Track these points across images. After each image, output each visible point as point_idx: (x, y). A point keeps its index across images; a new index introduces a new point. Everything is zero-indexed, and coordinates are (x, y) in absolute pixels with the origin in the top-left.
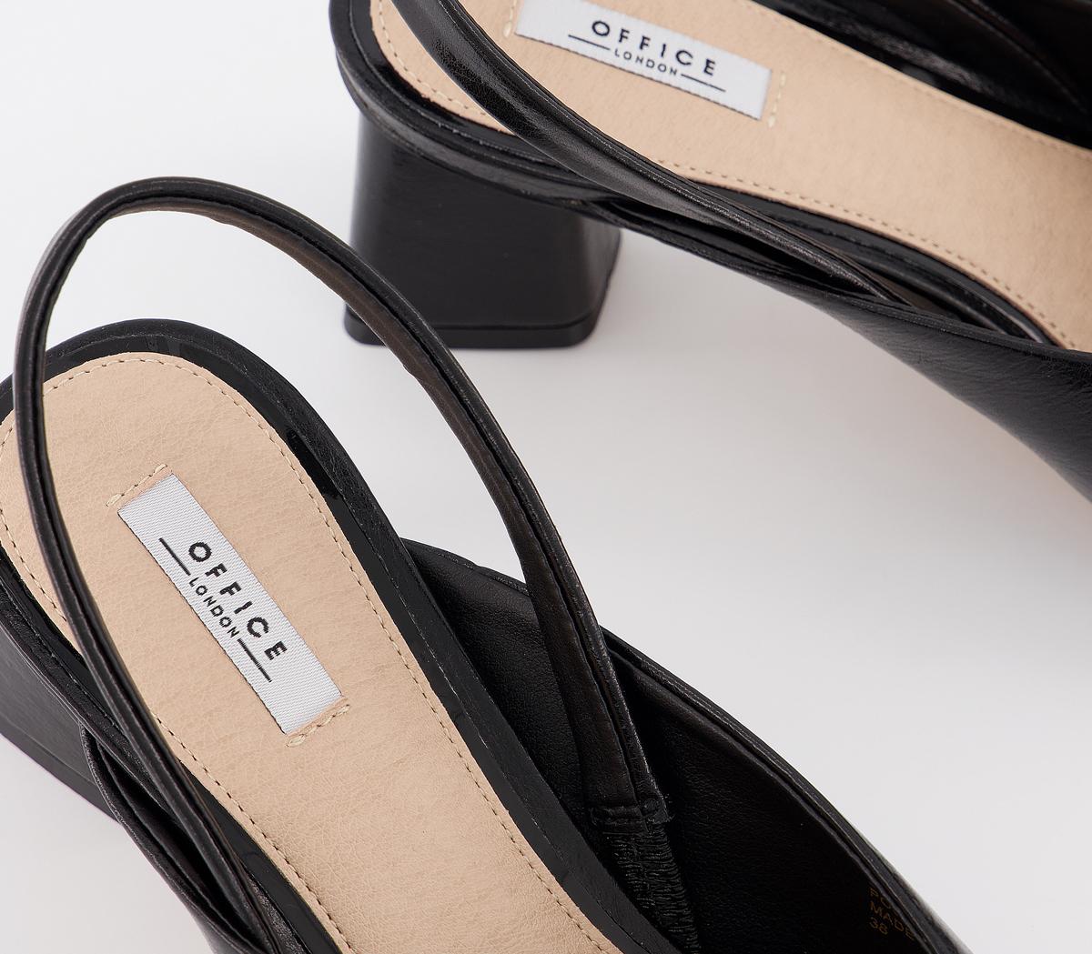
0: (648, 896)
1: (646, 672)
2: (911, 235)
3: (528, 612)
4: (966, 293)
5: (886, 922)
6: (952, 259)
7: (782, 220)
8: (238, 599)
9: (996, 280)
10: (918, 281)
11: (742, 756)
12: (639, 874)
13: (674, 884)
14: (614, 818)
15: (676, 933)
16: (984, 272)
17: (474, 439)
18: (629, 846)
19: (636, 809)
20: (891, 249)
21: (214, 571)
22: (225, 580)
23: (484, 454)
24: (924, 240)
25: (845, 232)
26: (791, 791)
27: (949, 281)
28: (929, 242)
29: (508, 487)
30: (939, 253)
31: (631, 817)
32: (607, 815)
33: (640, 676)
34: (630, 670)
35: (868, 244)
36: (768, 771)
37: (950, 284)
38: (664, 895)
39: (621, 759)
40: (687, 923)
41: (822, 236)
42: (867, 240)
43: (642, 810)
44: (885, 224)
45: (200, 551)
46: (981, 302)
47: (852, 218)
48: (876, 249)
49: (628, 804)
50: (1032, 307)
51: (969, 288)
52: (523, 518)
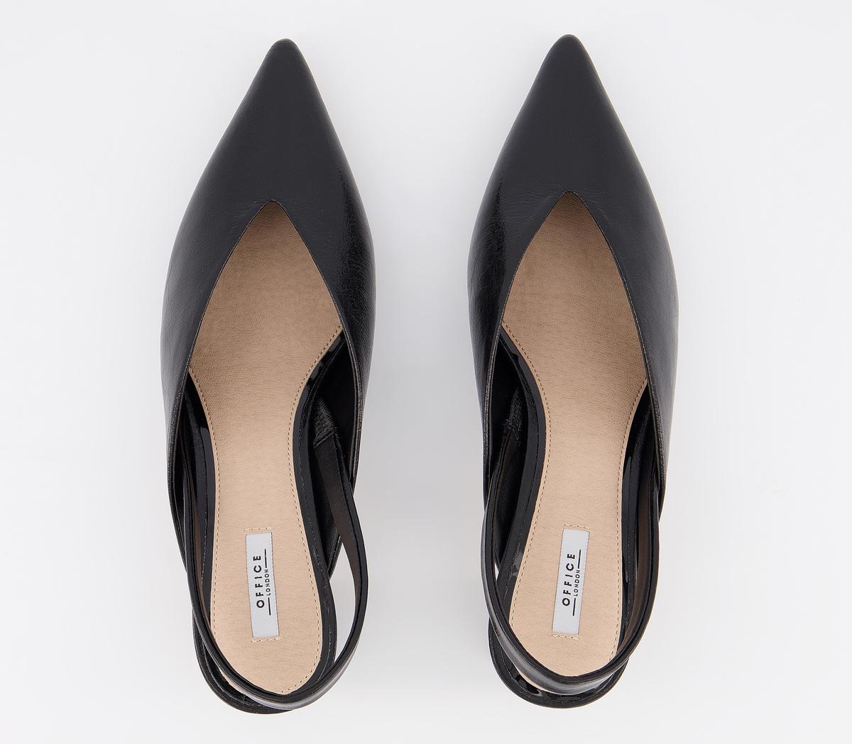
8: (568, 579)
21: (567, 593)
22: (567, 588)
45: (566, 602)
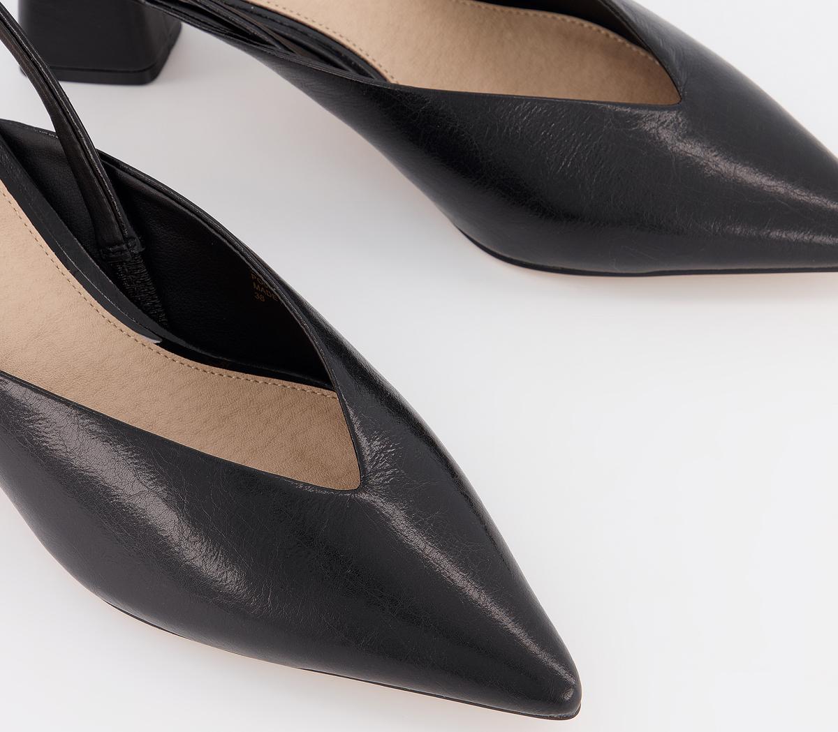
0: (136, 294)
1: (123, 170)
2: (313, 21)
3: (58, 146)
4: (343, 55)
5: (263, 293)
6: (336, 36)
7: (238, 8)
9: (361, 50)
10: (312, 46)
11: (176, 207)
12: (130, 283)
13: (148, 286)
14: (113, 253)
15: (154, 314)
16: (354, 45)
17: (16, 48)
18: (123, 268)
19: (124, 246)
20: (301, 28)
23: (21, 55)
24: (321, 25)
25: (275, 17)
26: (202, 222)
27: (333, 48)
28: (324, 26)
29: (36, 72)
30: (329, 32)
31: (122, 251)
32: (109, 252)
33: (119, 171)
34: (115, 170)
35: (287, 24)
36: (189, 213)
37: (333, 50)
38: (145, 293)
39: (113, 219)
40: (158, 308)
41: (260, 18)
42: (287, 22)
43: (128, 246)
44: (299, 15)
46: (351, 61)
47: (280, 10)
48: (292, 28)
49: (119, 243)
50: (381, 66)
51: (344, 53)
52: (47, 88)
